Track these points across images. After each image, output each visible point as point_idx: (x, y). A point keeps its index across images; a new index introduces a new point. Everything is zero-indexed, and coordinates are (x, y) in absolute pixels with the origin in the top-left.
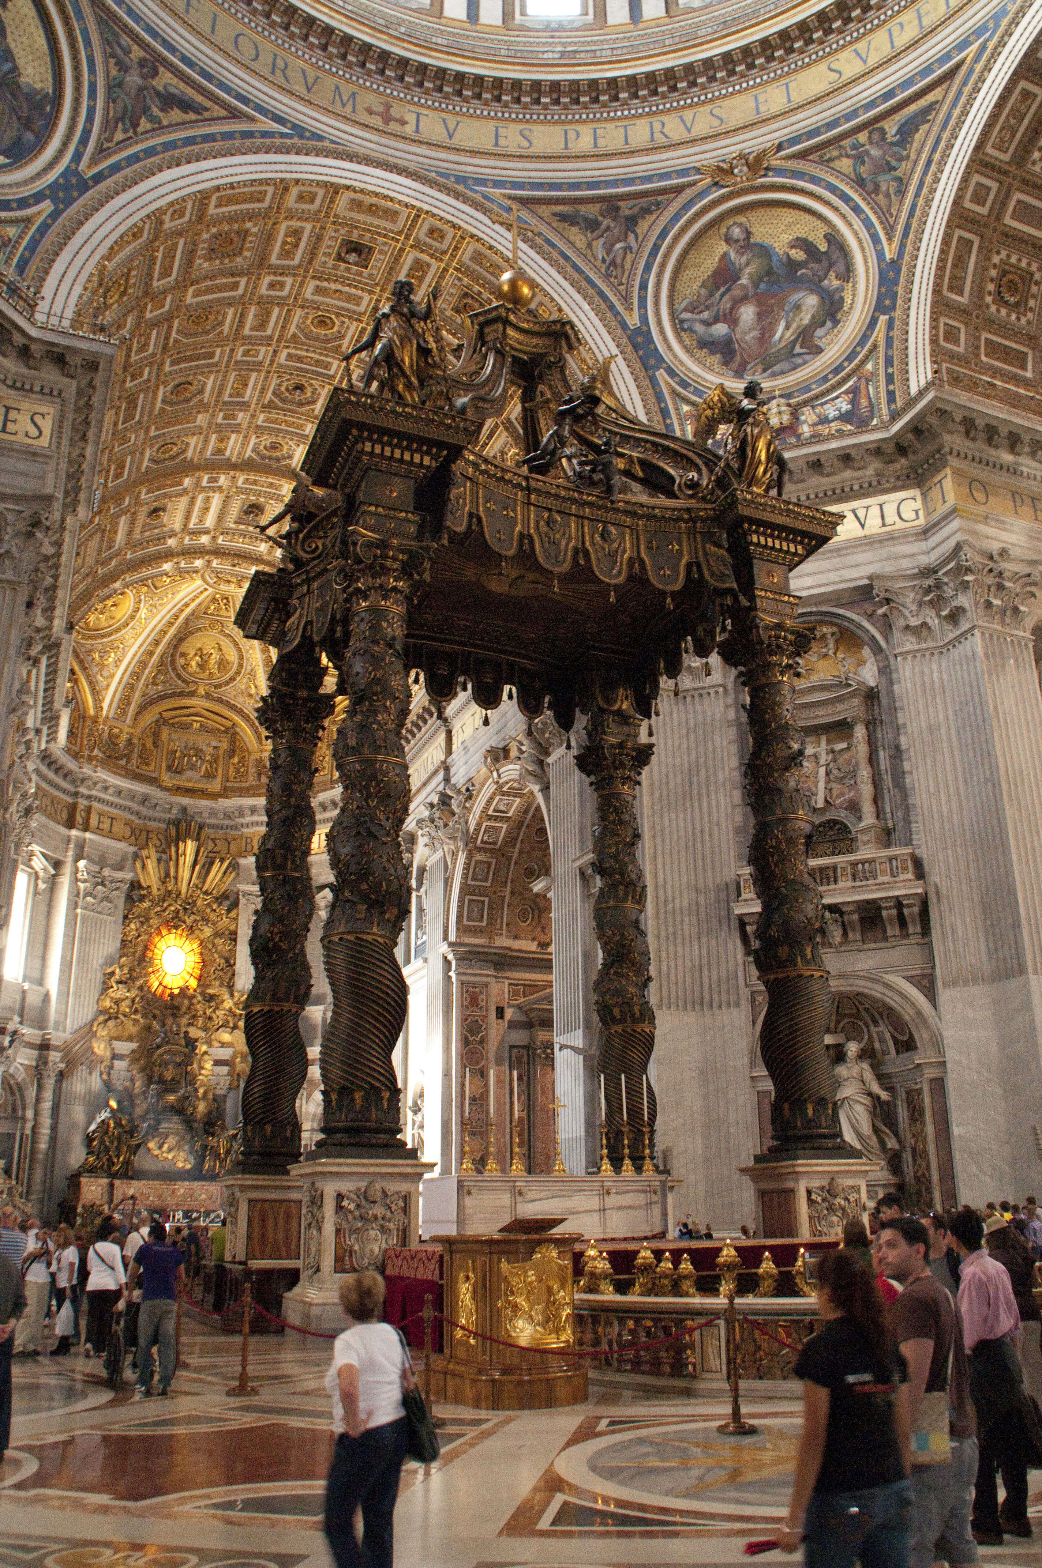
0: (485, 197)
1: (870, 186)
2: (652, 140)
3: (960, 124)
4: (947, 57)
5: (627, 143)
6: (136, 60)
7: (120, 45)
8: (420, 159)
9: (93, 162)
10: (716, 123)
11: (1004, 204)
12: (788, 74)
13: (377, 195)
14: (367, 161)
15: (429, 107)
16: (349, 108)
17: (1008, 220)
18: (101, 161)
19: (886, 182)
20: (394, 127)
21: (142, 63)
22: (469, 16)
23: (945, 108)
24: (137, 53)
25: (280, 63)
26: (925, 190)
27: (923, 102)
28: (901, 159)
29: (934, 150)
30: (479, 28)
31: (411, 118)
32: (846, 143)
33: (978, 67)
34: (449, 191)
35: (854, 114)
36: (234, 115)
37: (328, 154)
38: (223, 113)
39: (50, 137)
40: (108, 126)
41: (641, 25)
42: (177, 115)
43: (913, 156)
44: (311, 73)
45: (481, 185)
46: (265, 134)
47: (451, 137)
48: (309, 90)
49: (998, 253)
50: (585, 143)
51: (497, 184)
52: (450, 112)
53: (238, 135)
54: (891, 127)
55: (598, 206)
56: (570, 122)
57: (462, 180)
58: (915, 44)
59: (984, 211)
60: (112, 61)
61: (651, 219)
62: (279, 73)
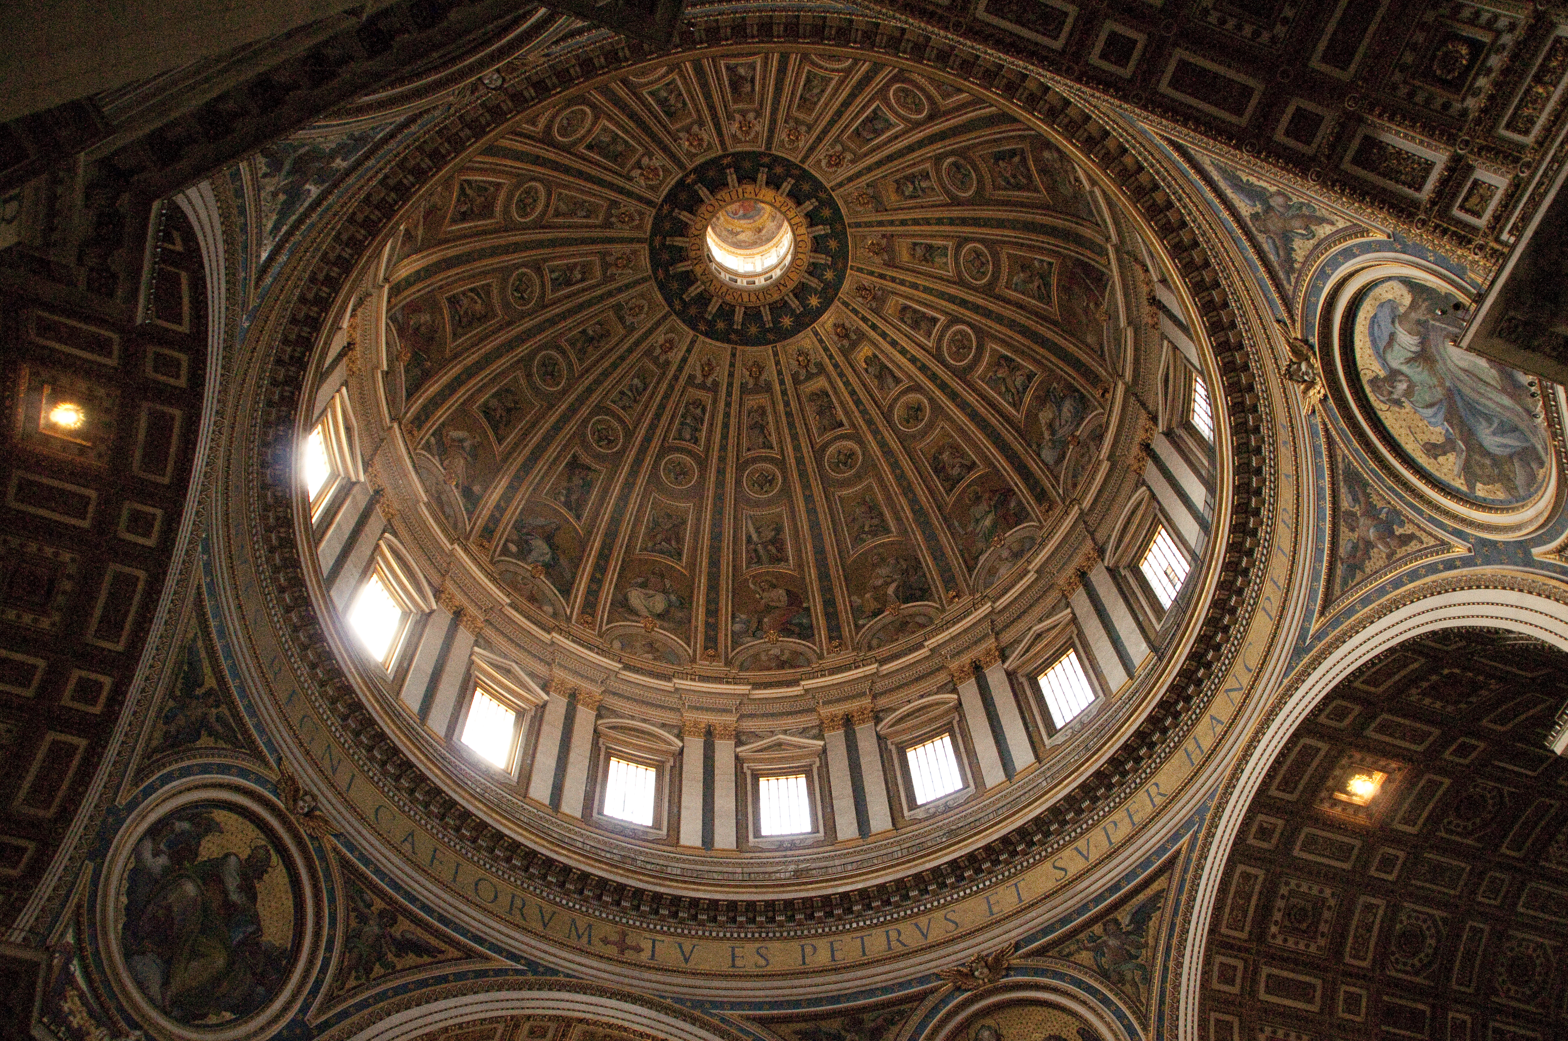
0: (723, 1020)
1: (1115, 977)
2: (890, 948)
3: (1190, 908)
4: (1163, 849)
5: (864, 954)
6: (376, 912)
7: (364, 901)
8: (654, 985)
9: (321, 1011)
10: (951, 926)
11: (1254, 981)
12: (1015, 874)
13: (610, 1026)
14: (602, 992)
15: (664, 933)
16: (585, 940)
17: (1263, 996)
18: (329, 1009)
19: (1127, 969)
20: (629, 955)
21: (382, 914)
22: (704, 843)
23: (1172, 896)
24: (379, 904)
25: (518, 903)
26: (1170, 976)
27: (1150, 891)
28: (1139, 947)
29: (1170, 936)
30: (713, 853)
31: (647, 945)
32: (1081, 936)
33: (1195, 856)
34: (684, 1017)
35: (1085, 908)
36: (469, 955)
37: (561, 987)
38: (457, 954)
39: (281, 990)
40: (341, 975)
41: (870, 840)
42: (411, 959)
43: (1151, 942)
44: (548, 908)
45: (717, 1008)
46: (498, 972)
47: (687, 960)
48: (545, 925)
49: (1262, 1030)
50: (823, 957)
51: (734, 1006)
52: (685, 936)
53: (471, 975)
54: (1124, 917)
55: (839, 1020)
56: (807, 937)
57: (699, 1004)
58: (1129, 840)
59: (1236, 990)
60: (353, 915)
61: (895, 1029)
62: (516, 912)
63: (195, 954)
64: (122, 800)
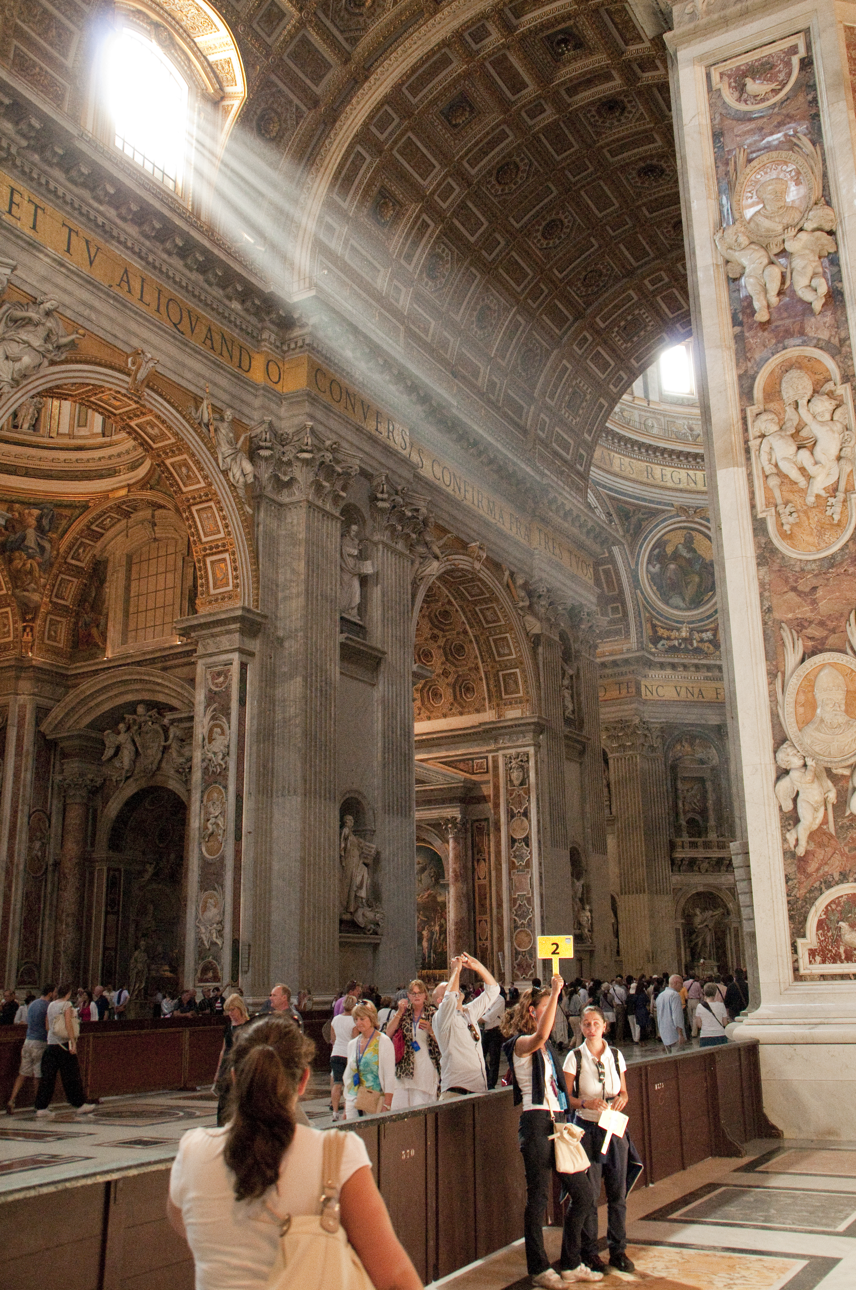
63: (687, 584)
64: (633, 567)
